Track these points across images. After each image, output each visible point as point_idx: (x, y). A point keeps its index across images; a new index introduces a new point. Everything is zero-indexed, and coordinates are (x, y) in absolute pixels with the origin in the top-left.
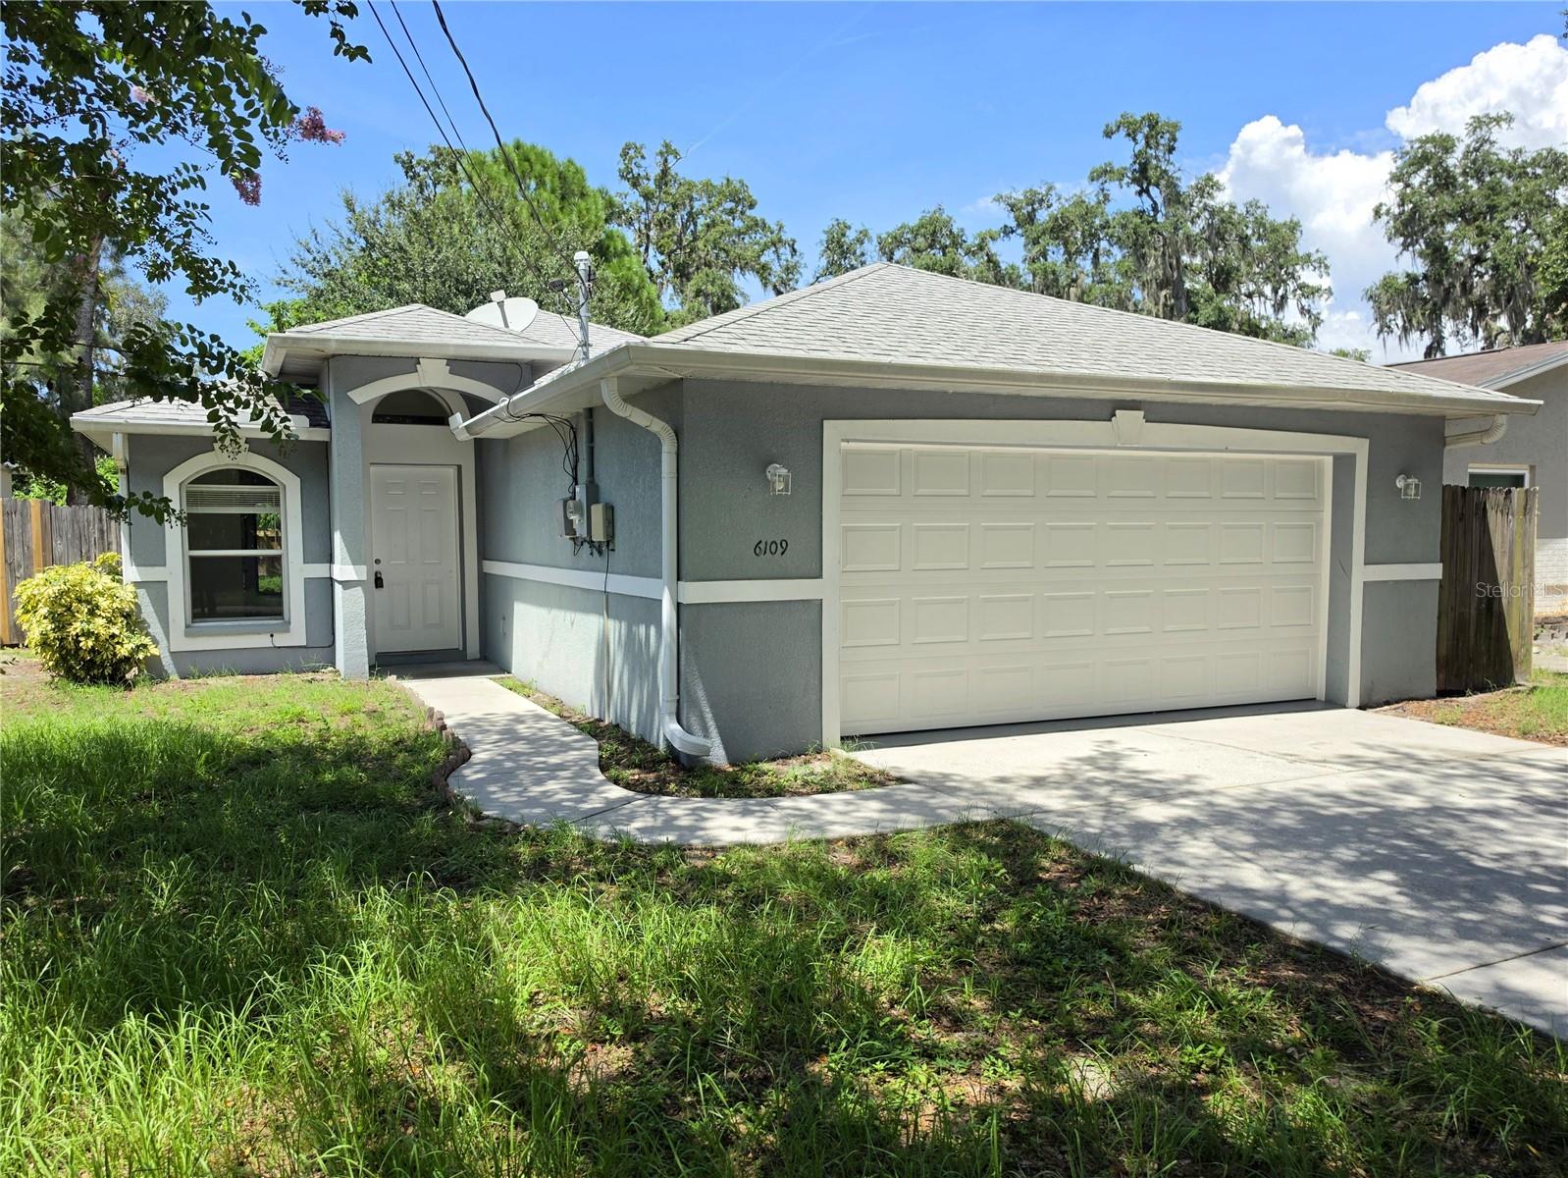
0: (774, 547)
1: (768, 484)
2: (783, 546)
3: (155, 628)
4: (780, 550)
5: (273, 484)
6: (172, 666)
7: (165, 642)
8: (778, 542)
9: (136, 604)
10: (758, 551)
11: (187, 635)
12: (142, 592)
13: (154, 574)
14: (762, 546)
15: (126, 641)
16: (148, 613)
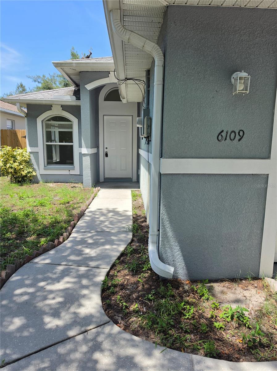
0: (233, 135)
1: (232, 87)
2: (241, 134)
3: (35, 166)
4: (238, 137)
5: (71, 121)
6: (40, 179)
7: (38, 171)
8: (237, 132)
9: (29, 159)
10: (220, 137)
11: (44, 169)
12: (32, 155)
13: (35, 150)
14: (224, 134)
15: (25, 170)
16: (33, 161)
